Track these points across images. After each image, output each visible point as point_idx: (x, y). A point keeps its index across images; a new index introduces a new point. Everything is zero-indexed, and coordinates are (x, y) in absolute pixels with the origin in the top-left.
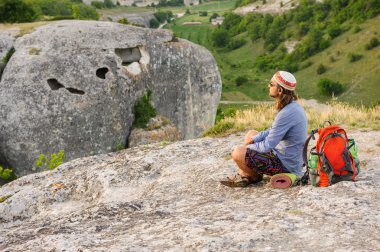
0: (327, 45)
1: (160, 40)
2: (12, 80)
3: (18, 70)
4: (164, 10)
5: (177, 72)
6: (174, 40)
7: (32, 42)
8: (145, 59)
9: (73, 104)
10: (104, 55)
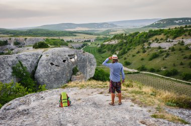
0: (127, 52)
1: (80, 53)
2: (41, 63)
3: (43, 60)
4: (85, 43)
5: (84, 61)
6: (84, 52)
7: (47, 53)
8: (76, 57)
9: (57, 69)
10: (65, 56)
